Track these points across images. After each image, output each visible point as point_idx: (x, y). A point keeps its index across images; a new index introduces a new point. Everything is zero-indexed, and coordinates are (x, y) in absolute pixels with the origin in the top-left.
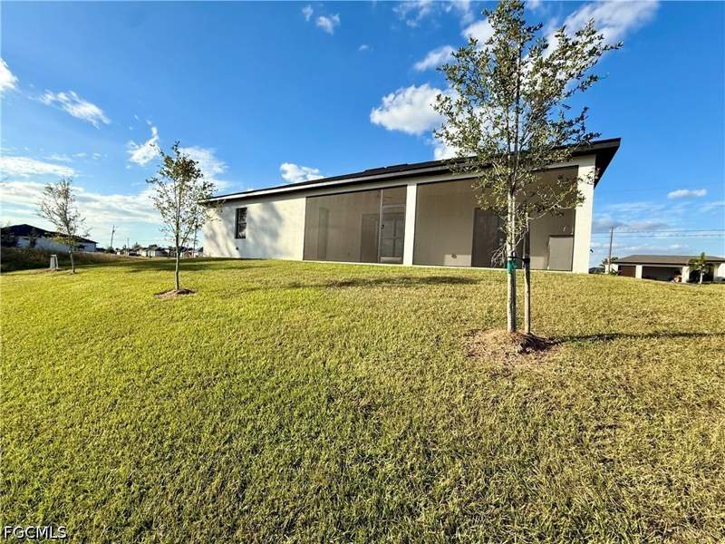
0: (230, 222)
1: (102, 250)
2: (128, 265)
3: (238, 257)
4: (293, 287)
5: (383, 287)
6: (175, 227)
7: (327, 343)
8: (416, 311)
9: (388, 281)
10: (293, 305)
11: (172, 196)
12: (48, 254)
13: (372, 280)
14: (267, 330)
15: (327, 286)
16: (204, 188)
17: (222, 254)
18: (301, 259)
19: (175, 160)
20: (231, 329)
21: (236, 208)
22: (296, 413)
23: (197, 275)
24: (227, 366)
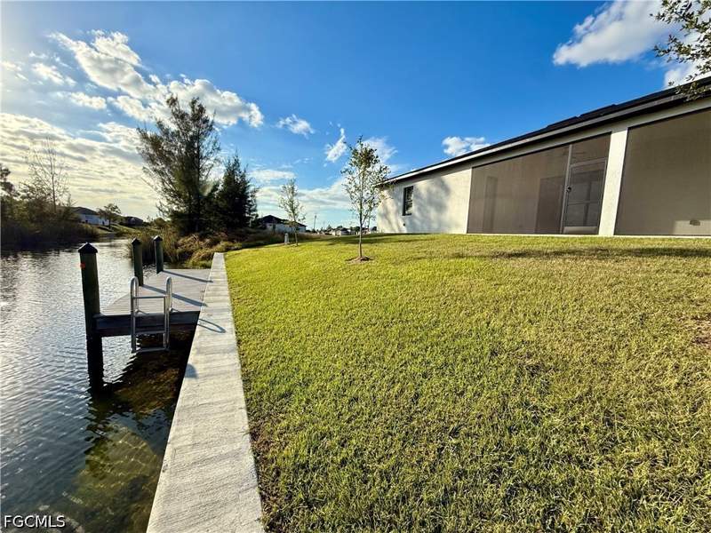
0: (399, 200)
1: (309, 231)
2: (327, 240)
3: (405, 232)
4: (457, 257)
5: (565, 259)
6: (359, 207)
7: (492, 307)
8: (611, 285)
9: (573, 252)
10: (457, 272)
11: (357, 181)
12: (283, 234)
13: (549, 251)
14: (432, 291)
15: (493, 257)
16: (381, 171)
17: (393, 229)
18: (465, 232)
19: (360, 152)
20: (402, 288)
21: (404, 188)
22: (460, 357)
23: (373, 247)
24: (400, 314)
